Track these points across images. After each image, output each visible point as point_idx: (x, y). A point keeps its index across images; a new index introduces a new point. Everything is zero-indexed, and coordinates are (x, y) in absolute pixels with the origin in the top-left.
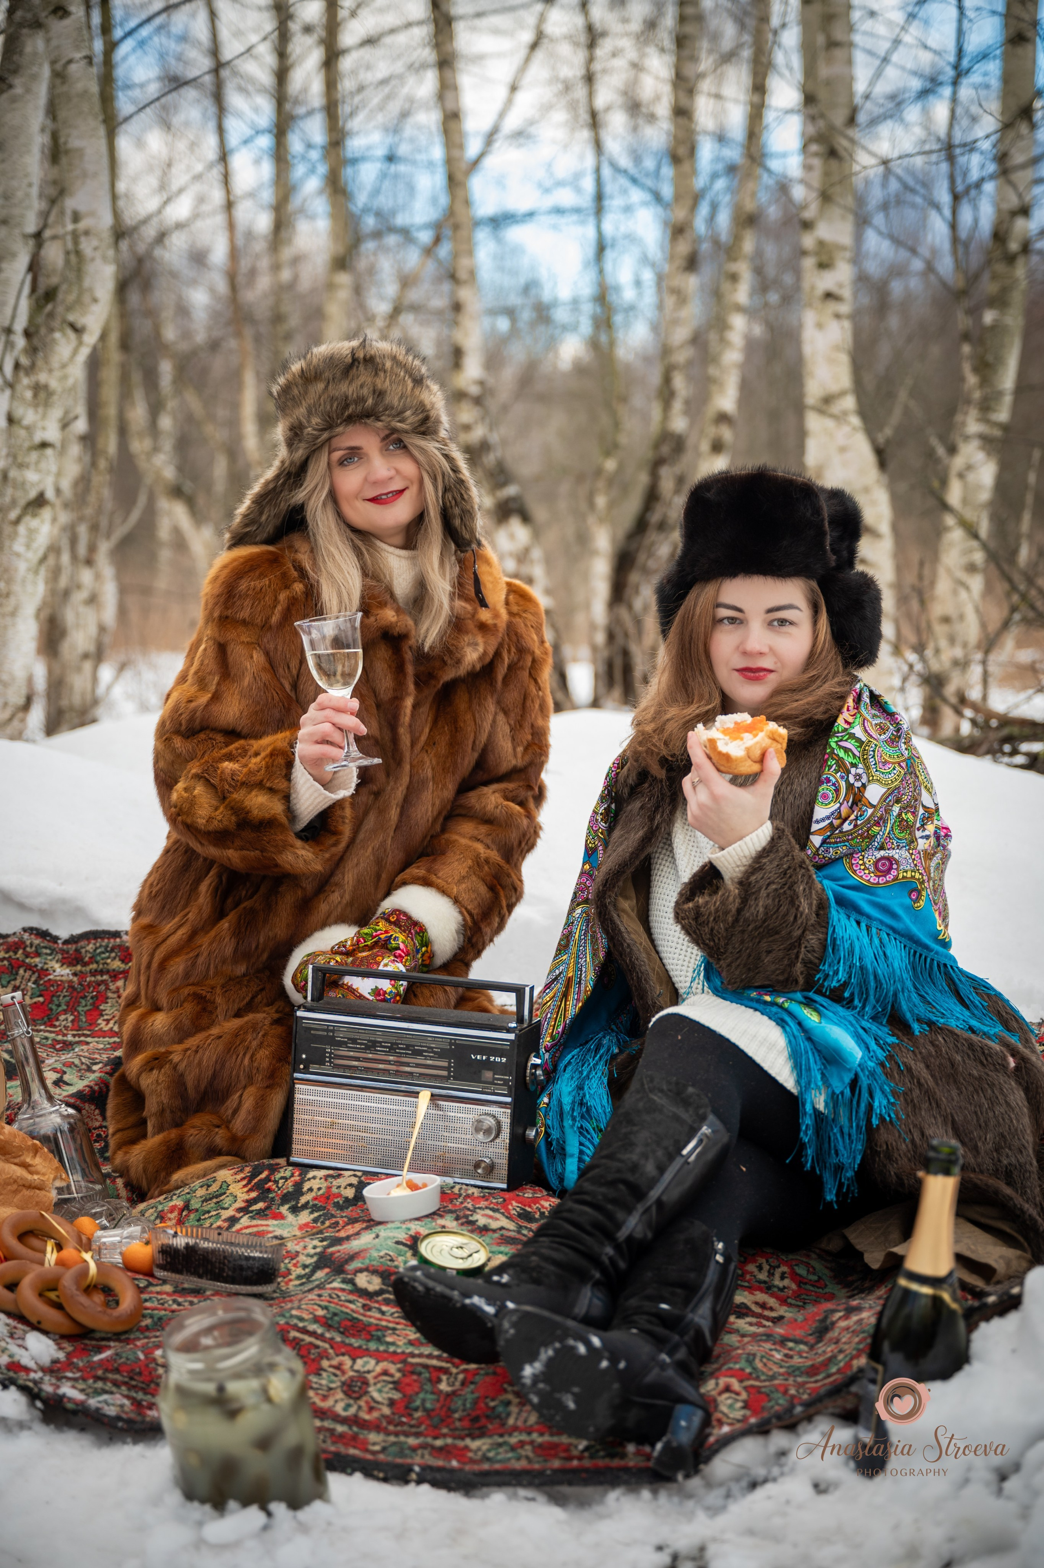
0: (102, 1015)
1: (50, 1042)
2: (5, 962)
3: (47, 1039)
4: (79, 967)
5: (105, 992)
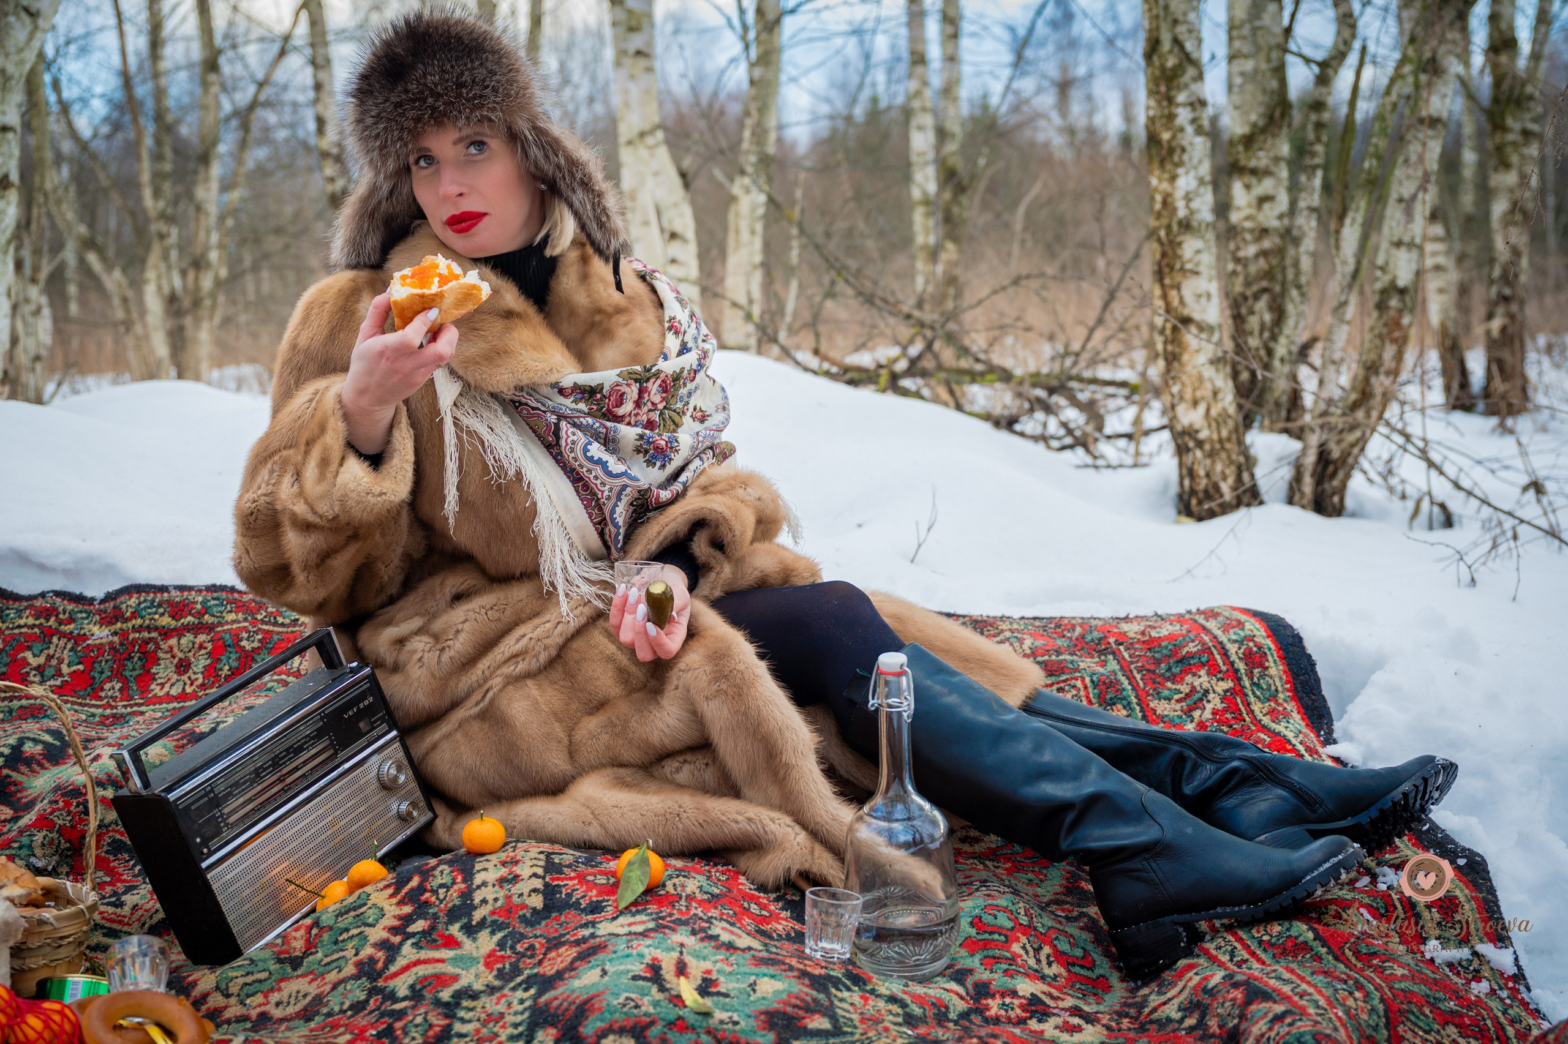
0: (155, 679)
2: (36, 630)
3: (93, 715)
4: (119, 625)
5: (155, 652)
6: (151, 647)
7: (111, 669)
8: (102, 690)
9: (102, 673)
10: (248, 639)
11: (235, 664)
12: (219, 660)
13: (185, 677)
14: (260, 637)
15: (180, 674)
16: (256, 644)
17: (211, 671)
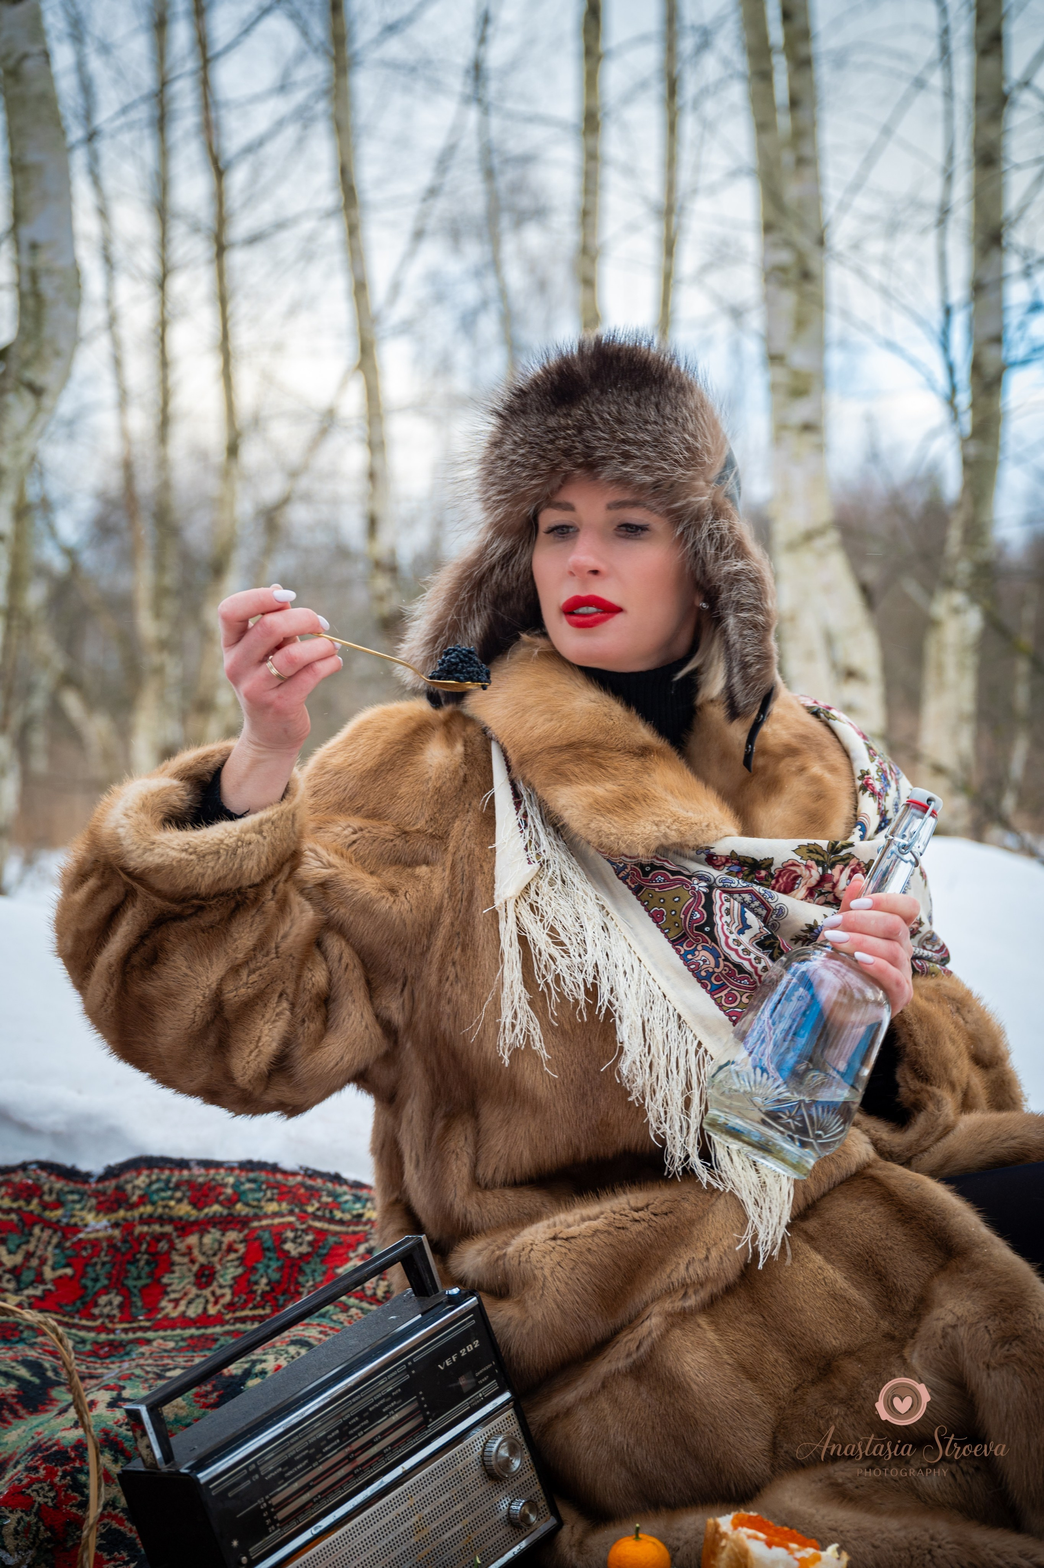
0: (167, 1293)
1: (88, 1347)
2: (13, 1216)
3: (83, 1341)
4: (122, 1213)
5: (168, 1253)
6: (163, 1246)
7: (109, 1276)
8: (96, 1305)
9: (96, 1280)
10: (294, 1240)
11: (276, 1276)
12: (254, 1270)
13: (207, 1292)
14: (310, 1238)
15: (201, 1286)
16: (305, 1249)
17: (242, 1285)
